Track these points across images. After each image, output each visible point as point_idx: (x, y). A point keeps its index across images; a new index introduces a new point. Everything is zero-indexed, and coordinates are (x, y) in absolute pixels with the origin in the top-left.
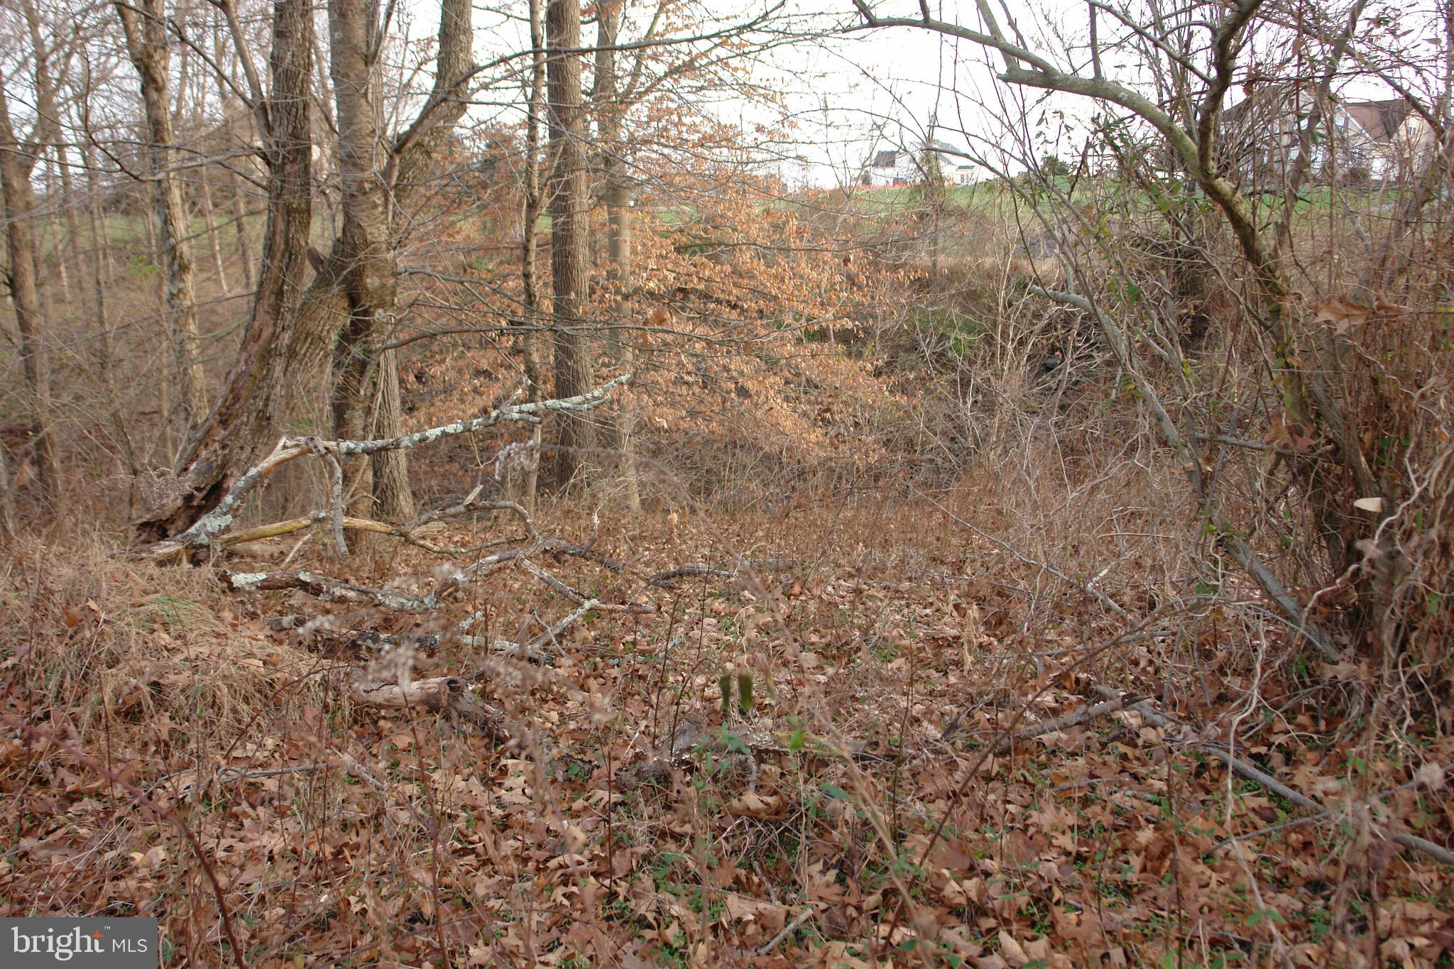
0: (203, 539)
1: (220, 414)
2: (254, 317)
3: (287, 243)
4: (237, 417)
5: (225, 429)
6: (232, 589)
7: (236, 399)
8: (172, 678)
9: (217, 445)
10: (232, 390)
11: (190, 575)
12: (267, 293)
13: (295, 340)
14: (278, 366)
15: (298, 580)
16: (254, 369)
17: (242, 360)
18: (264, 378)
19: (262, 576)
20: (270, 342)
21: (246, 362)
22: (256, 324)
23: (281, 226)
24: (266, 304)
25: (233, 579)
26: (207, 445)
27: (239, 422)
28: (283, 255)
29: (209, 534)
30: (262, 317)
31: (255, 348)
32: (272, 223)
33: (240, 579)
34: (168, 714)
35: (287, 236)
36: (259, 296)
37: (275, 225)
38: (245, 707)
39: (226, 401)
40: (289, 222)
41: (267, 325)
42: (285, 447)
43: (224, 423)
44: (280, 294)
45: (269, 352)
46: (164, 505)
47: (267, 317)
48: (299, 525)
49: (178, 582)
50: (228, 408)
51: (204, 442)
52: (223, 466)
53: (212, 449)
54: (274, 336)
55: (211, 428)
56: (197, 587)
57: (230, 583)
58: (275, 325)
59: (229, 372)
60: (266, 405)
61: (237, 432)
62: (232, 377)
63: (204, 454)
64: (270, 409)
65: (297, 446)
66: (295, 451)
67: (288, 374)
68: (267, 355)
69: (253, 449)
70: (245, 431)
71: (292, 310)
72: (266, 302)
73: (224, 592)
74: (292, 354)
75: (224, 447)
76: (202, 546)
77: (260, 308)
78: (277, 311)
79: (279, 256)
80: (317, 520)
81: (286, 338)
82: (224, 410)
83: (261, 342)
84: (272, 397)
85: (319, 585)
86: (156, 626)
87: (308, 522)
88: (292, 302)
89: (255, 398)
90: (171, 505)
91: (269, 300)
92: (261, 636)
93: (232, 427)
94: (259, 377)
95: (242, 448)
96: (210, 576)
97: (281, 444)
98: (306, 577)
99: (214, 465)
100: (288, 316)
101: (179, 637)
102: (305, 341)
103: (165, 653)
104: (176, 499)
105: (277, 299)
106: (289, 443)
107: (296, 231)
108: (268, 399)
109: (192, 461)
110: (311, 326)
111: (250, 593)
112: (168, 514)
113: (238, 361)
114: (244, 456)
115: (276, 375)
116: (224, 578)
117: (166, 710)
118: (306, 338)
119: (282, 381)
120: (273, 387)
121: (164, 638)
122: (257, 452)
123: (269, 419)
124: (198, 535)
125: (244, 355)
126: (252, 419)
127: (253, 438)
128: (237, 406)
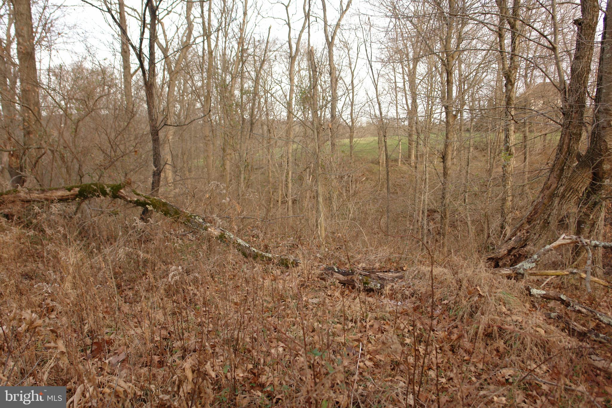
0: (521, 271)
1: (528, 219)
2: (549, 179)
3: (568, 148)
4: (535, 220)
5: (529, 225)
6: (530, 295)
7: (536, 213)
8: (507, 327)
9: (524, 231)
10: (534, 209)
11: (514, 285)
12: (556, 170)
13: (565, 190)
14: (557, 201)
15: (560, 298)
16: (546, 201)
17: (541, 197)
18: (549, 206)
19: (544, 292)
20: (554, 191)
21: (542, 198)
22: (549, 182)
23: (567, 141)
24: (555, 174)
25: (531, 290)
26: (520, 230)
27: (535, 223)
28: (566, 154)
29: (524, 269)
30: (552, 179)
31: (547, 192)
32: (562, 139)
33: (534, 291)
34: (503, 341)
35: (569, 145)
36: (552, 170)
37: (564, 140)
38: (535, 348)
39: (531, 213)
40: (570, 139)
41: (554, 183)
42: (564, 238)
43: (529, 222)
44: (562, 170)
45: (554, 195)
46: (500, 252)
47: (555, 180)
48: (563, 273)
49: (509, 287)
50: (531, 216)
51: (519, 229)
52: (526, 240)
53: (522, 232)
54: (557, 188)
55: (523, 223)
56: (517, 291)
57: (530, 292)
58: (558, 183)
59: (534, 201)
60: (548, 217)
61: (534, 226)
62: (535, 203)
63: (519, 234)
64: (550, 219)
65: (570, 239)
66: (569, 241)
67: (560, 205)
68: (552, 196)
69: (539, 235)
70: (538, 227)
71: (566, 177)
72: (555, 173)
73: (527, 295)
74: (563, 196)
75: (527, 232)
76: (520, 274)
77: (552, 175)
78: (559, 177)
79: (564, 154)
80: (572, 273)
81: (562, 189)
82: (529, 217)
83: (550, 190)
84: (552, 214)
85: (569, 302)
86: (501, 303)
87: (568, 273)
88: (567, 173)
89: (544, 213)
90: (502, 252)
91: (556, 172)
92: (541, 319)
93: (532, 224)
94: (548, 205)
95: (535, 234)
96: (522, 287)
97: (562, 237)
98: (563, 297)
99: (522, 239)
100: (564, 180)
101: (509, 310)
102: (569, 191)
103: (504, 315)
104: (505, 250)
105: (560, 172)
106: (566, 237)
107: (574, 143)
108: (549, 215)
109: (513, 236)
110: (573, 184)
111: (537, 298)
112: (501, 256)
113: (539, 197)
114: (535, 237)
115: (555, 205)
116: (528, 289)
117: (502, 339)
118: (570, 190)
119: (557, 208)
120: (553, 210)
121: (504, 309)
122: (541, 236)
123: (549, 223)
124: (519, 269)
125: (542, 195)
126: (541, 222)
127: (540, 230)
128: (536, 216)
